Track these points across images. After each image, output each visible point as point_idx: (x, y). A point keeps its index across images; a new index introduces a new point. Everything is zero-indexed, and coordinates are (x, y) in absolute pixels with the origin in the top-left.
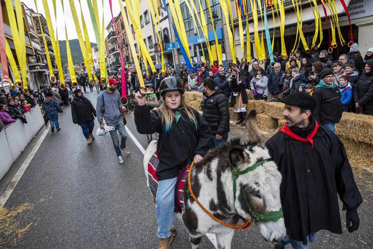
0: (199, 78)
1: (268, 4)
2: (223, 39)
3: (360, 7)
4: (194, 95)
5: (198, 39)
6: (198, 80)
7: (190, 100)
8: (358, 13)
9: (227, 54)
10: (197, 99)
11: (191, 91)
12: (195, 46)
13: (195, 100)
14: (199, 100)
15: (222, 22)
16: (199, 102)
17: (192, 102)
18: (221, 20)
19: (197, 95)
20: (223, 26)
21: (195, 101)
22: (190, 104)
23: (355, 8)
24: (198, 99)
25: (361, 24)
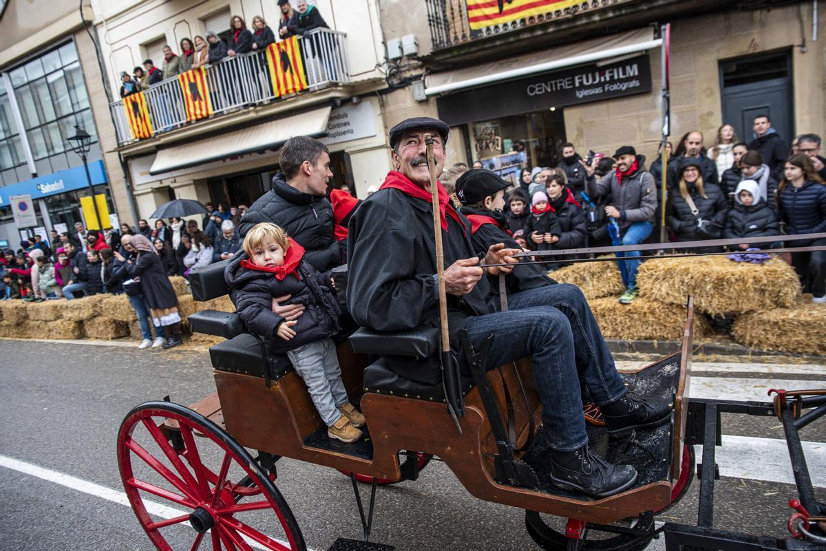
0: (62, 271)
1: (196, 115)
2: (106, 184)
3: (345, 124)
4: (55, 307)
5: (42, 185)
6: (58, 275)
7: (46, 321)
8: (344, 133)
9: (121, 216)
10: (64, 314)
11: (44, 300)
12: (36, 202)
13: (58, 317)
14: (70, 315)
15: (101, 147)
16: (69, 320)
17: (50, 323)
18: (97, 144)
19: (61, 307)
20: (103, 155)
21: (59, 322)
22: (46, 329)
23: (339, 125)
24: (67, 314)
25: (352, 149)
